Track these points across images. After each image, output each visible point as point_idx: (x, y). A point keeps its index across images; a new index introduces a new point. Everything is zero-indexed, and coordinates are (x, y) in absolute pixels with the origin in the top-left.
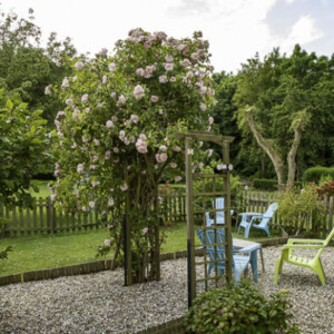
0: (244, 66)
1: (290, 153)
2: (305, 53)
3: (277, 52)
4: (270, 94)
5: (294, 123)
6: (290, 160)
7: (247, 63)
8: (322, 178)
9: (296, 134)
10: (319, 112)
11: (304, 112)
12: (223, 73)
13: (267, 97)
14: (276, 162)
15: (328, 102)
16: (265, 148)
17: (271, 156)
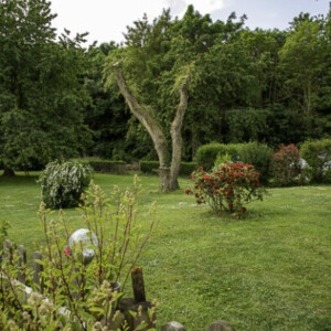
0: (131, 30)
1: (174, 123)
2: (198, 15)
3: (167, 13)
4: (158, 61)
5: (178, 79)
6: (174, 133)
7: (134, 27)
8: (219, 157)
9: (182, 96)
10: (214, 80)
11: (192, 65)
12: (112, 43)
13: (155, 65)
14: (156, 136)
15: (224, 68)
16: (140, 117)
17: (148, 128)
